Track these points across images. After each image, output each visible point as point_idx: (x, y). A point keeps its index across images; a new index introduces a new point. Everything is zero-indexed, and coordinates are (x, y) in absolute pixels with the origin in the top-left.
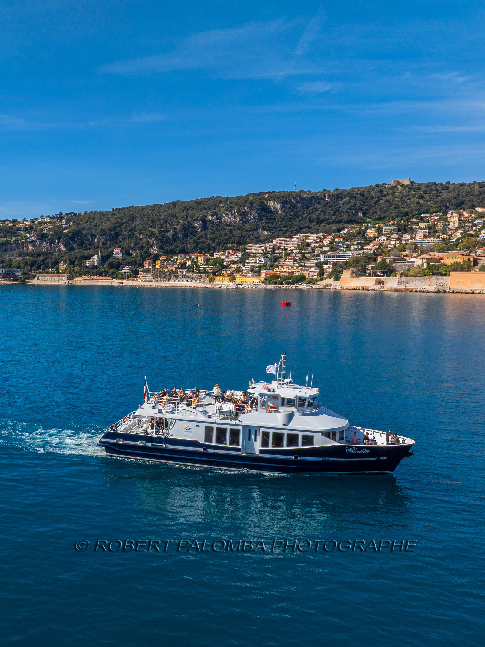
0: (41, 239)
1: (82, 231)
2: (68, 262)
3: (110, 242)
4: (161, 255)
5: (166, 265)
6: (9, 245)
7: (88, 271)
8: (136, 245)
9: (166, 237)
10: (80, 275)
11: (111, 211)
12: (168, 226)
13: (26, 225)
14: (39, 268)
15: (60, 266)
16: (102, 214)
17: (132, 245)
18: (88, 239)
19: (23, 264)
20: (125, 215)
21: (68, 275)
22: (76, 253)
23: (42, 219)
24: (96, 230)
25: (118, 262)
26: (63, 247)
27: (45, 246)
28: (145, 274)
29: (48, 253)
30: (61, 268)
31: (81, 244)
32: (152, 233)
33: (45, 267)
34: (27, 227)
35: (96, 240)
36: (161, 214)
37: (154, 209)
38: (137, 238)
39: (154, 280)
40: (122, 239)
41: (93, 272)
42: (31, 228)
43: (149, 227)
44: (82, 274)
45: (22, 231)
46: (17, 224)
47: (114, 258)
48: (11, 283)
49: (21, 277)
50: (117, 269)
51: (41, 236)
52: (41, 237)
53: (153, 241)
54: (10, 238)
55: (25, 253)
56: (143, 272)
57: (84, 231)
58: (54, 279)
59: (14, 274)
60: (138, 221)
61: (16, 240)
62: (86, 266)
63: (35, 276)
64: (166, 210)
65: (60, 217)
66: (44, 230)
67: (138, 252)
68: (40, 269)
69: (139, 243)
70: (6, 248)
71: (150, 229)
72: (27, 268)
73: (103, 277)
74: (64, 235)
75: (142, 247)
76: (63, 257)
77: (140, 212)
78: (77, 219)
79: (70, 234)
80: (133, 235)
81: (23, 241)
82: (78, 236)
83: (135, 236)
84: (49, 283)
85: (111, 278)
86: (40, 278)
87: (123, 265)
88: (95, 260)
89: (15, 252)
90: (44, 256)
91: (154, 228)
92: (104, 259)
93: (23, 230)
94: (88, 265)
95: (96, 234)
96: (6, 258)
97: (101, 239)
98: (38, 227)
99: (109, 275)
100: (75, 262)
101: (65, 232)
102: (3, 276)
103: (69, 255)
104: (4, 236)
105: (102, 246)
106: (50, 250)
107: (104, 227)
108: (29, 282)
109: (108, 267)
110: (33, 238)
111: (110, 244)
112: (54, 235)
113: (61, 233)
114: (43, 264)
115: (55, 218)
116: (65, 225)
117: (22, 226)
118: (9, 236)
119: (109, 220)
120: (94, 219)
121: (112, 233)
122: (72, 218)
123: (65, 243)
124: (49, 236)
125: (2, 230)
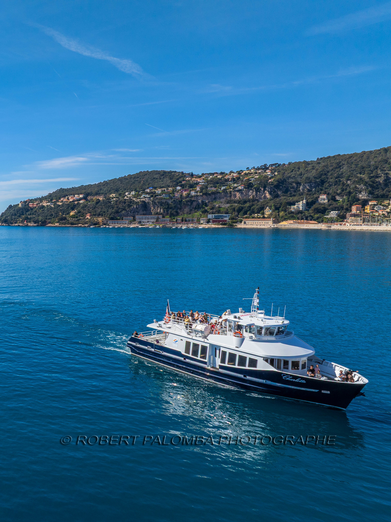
0: (248, 188)
1: (287, 180)
2: (273, 208)
3: (315, 188)
4: (370, 200)
5: (377, 210)
6: (219, 194)
7: (293, 216)
8: (343, 191)
9: (377, 182)
10: (285, 219)
11: (316, 160)
12: (379, 172)
13: (233, 176)
14: (245, 213)
15: (266, 211)
16: (307, 163)
17: (338, 191)
18: (293, 187)
19: (230, 210)
20: (331, 163)
21: (274, 219)
22: (281, 199)
23: (248, 170)
24: (301, 178)
25: (324, 208)
26: (268, 194)
27: (252, 194)
28: (353, 218)
29: (254, 200)
30: (266, 213)
31: (286, 191)
32: (361, 179)
33: (251, 212)
34: (234, 178)
35: (301, 188)
36: (371, 160)
37: (363, 156)
38: (343, 184)
39: (363, 224)
40: (328, 186)
41: (298, 216)
42: (238, 178)
43: (357, 174)
44: (287, 218)
45: (230, 181)
46: (225, 176)
47: (320, 204)
48: (221, 226)
49: (229, 222)
50: (323, 214)
52: (247, 186)
53: (362, 186)
54: (219, 188)
55: (233, 200)
56: (350, 216)
57: (289, 180)
58: (260, 223)
59: (222, 219)
60: (345, 168)
61: (224, 190)
62: (291, 211)
63: (242, 221)
64: (376, 157)
65: (265, 168)
66: (251, 180)
67: (345, 197)
68: (247, 214)
69: (346, 189)
70: (216, 197)
71: (359, 175)
72: (234, 213)
73: (308, 221)
74: (269, 184)
75: (350, 193)
76: (268, 204)
77: (347, 160)
78: (282, 169)
79: (276, 183)
80: (340, 181)
81: (231, 190)
82: (283, 184)
83: (341, 182)
84: (255, 226)
85: (316, 222)
86: (247, 222)
87: (329, 210)
88: (300, 205)
89: (224, 199)
90: (251, 203)
91: (363, 174)
92: (309, 205)
93: (231, 181)
94: (293, 210)
95: (301, 182)
96: (216, 205)
97: (306, 186)
98: (244, 177)
99: (315, 219)
100: (280, 207)
101: (270, 181)
102: (213, 220)
103: (274, 202)
104: (214, 186)
105: (307, 193)
106: (256, 197)
107: (310, 175)
108: (237, 226)
109: (314, 212)
110: (240, 188)
111: (316, 191)
112: (259, 184)
113: (266, 182)
114: (250, 210)
115: (261, 169)
116: (270, 175)
117: (230, 177)
118: (219, 186)
119: (314, 169)
120: (299, 169)
121: (317, 180)
122: (277, 168)
123: (271, 191)
124: (255, 185)
125: (212, 181)
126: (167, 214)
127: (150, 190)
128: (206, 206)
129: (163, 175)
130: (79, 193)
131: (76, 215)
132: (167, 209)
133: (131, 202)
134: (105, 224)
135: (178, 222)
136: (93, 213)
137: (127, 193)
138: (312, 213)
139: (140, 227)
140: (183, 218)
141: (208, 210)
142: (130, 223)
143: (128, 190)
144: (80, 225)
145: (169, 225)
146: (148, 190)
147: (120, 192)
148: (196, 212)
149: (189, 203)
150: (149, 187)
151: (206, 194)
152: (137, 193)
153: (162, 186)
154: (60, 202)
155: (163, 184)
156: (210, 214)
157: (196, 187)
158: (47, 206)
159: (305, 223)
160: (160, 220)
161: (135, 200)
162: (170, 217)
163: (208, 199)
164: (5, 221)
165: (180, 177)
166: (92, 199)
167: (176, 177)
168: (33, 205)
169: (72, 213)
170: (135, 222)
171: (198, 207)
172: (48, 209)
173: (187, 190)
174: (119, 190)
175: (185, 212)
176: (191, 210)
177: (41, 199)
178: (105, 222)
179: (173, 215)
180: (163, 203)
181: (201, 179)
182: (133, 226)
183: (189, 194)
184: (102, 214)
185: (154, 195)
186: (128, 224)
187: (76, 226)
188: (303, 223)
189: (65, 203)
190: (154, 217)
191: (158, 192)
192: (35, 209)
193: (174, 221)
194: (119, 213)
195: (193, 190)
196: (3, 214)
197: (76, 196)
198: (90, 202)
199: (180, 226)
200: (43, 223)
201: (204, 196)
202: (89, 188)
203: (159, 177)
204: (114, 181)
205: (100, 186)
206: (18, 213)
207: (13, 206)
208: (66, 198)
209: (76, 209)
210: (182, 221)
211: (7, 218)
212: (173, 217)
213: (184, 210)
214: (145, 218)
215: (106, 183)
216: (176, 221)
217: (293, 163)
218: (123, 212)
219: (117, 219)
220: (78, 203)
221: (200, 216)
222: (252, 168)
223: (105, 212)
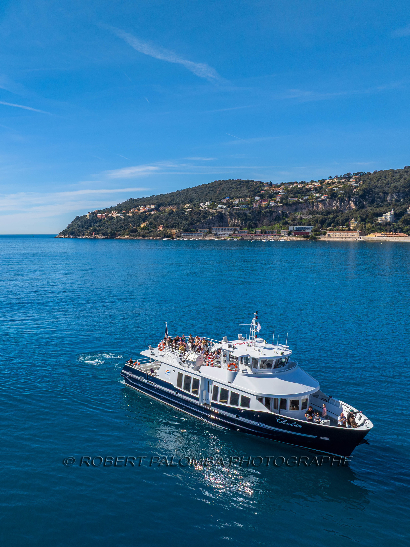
0: (332, 198)
1: (373, 190)
2: (359, 219)
3: (404, 198)
6: (300, 205)
7: (381, 228)
10: (372, 232)
11: (403, 168)
13: (315, 186)
14: (329, 225)
15: (351, 223)
16: (394, 172)
18: (380, 197)
19: (313, 221)
21: (360, 231)
22: (367, 210)
23: (330, 179)
24: (388, 188)
26: (353, 205)
27: (335, 204)
29: (338, 211)
30: (352, 225)
31: (372, 202)
33: (335, 224)
34: (316, 188)
35: (389, 198)
41: (386, 228)
42: (321, 188)
44: (374, 231)
45: (311, 191)
46: (306, 186)
47: (409, 215)
48: (303, 239)
49: (312, 234)
51: (331, 196)
54: (300, 198)
55: (315, 211)
57: (375, 189)
58: (345, 235)
59: (304, 231)
61: (306, 200)
62: (379, 222)
63: (326, 233)
65: (349, 177)
68: (331, 226)
70: (297, 207)
72: (317, 225)
73: (398, 234)
74: (354, 194)
76: (353, 215)
78: (367, 178)
79: (361, 193)
81: (314, 200)
82: (369, 193)
84: (340, 239)
85: (406, 235)
86: (331, 235)
88: (388, 217)
89: (306, 210)
90: (334, 214)
92: (397, 216)
93: (313, 191)
94: (380, 222)
95: (388, 192)
96: (297, 217)
97: (393, 196)
98: (327, 187)
99: (404, 231)
100: (367, 219)
101: (355, 190)
102: (294, 233)
103: (360, 213)
104: (295, 196)
105: (395, 203)
106: (340, 208)
107: (397, 184)
108: (320, 239)
109: (403, 224)
110: (323, 198)
111: (404, 201)
112: (344, 194)
113: (351, 192)
114: (334, 221)
115: (344, 179)
116: (354, 184)
117: (312, 186)
118: (300, 196)
119: (402, 178)
120: (386, 177)
121: (406, 190)
122: (361, 178)
123: (356, 201)
124: (339, 195)
125: (292, 191)
126: (245, 226)
127: (226, 200)
128: (287, 217)
129: (240, 184)
130: (151, 204)
131: (148, 227)
132: (245, 220)
133: (206, 213)
134: (178, 237)
135: (257, 234)
136: (166, 225)
137: (202, 204)
138: (401, 225)
139: (217, 239)
140: (262, 230)
141: (289, 222)
142: (206, 235)
143: (203, 200)
144: (152, 237)
145: (248, 238)
146: (224, 201)
147: (195, 202)
148: (276, 224)
149: (269, 214)
150: (225, 197)
151: (286, 204)
152: (212, 203)
153: (239, 196)
154: (130, 213)
155: (240, 194)
156: (291, 226)
157: (275, 197)
158: (117, 217)
159: (394, 235)
160: (237, 232)
161: (211, 211)
162: (249, 229)
163: (289, 210)
164: (72, 233)
165: (259, 187)
166: (165, 210)
167: (254, 187)
168: (102, 216)
169: (143, 225)
170: (211, 234)
171: (278, 219)
172: (118, 220)
173: (266, 200)
174: (193, 200)
175: (264, 224)
176: (271, 222)
177: (110, 210)
178: (179, 234)
179: (251, 227)
180: (241, 214)
181: (281, 189)
182: (209, 239)
183: (268, 205)
184: (175, 225)
185: (231, 206)
186: (203, 236)
187: (147, 238)
188: (392, 236)
189: (136, 214)
190: (231, 229)
191: (235, 202)
192: (104, 220)
193: (253, 234)
194: (194, 224)
195: (272, 200)
196: (69, 225)
197: (147, 206)
198: (162, 213)
199: (259, 239)
200: (112, 235)
201: (285, 207)
202: (161, 199)
203: (236, 186)
204: (187, 191)
205: (173, 196)
206: (86, 224)
207: (80, 217)
208: (137, 209)
209: (148, 221)
210: (262, 233)
211: (73, 230)
212: (251, 229)
213: (263, 222)
214: (222, 231)
215: (179, 193)
216: (255, 233)
217: (379, 172)
218: (198, 224)
219: (191, 231)
220: (150, 214)
221: (280, 228)
222: (334, 177)
223: (178, 224)
